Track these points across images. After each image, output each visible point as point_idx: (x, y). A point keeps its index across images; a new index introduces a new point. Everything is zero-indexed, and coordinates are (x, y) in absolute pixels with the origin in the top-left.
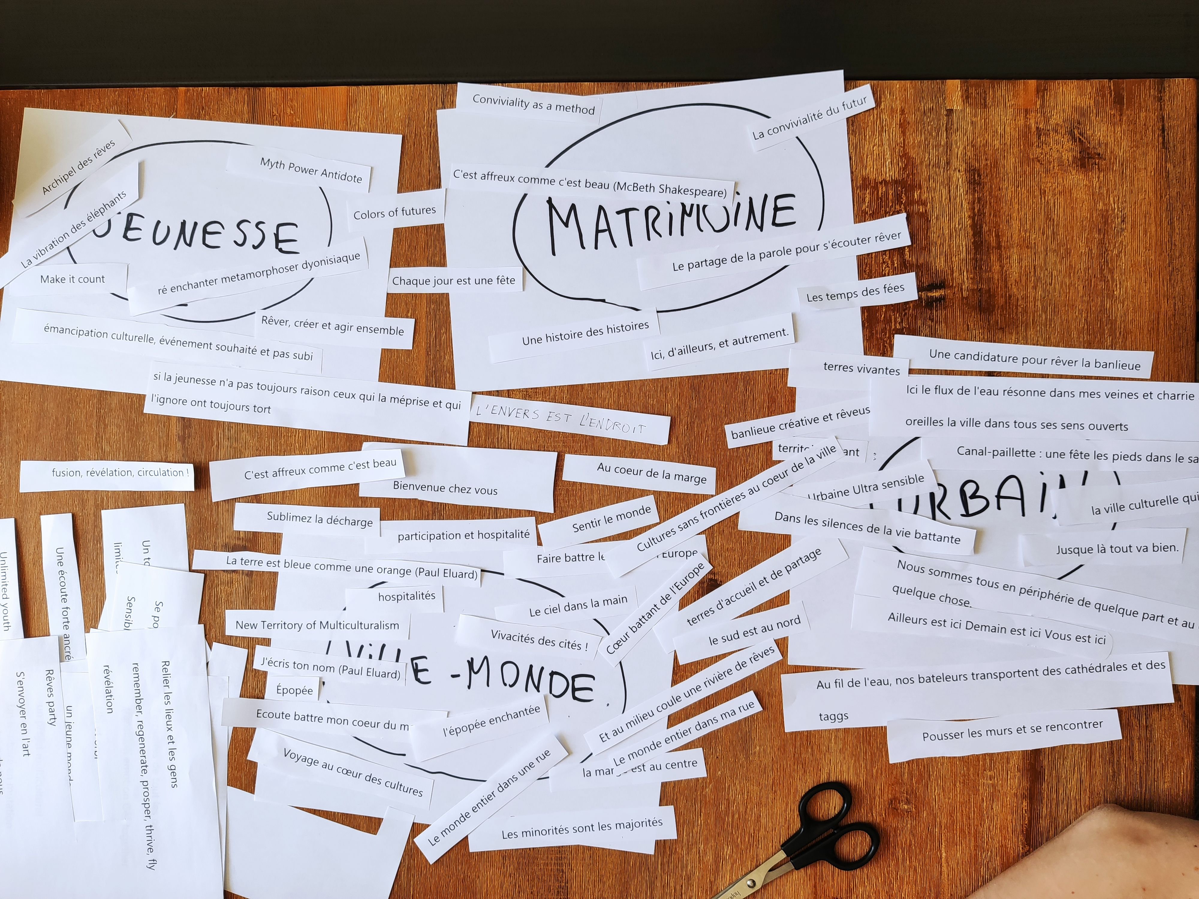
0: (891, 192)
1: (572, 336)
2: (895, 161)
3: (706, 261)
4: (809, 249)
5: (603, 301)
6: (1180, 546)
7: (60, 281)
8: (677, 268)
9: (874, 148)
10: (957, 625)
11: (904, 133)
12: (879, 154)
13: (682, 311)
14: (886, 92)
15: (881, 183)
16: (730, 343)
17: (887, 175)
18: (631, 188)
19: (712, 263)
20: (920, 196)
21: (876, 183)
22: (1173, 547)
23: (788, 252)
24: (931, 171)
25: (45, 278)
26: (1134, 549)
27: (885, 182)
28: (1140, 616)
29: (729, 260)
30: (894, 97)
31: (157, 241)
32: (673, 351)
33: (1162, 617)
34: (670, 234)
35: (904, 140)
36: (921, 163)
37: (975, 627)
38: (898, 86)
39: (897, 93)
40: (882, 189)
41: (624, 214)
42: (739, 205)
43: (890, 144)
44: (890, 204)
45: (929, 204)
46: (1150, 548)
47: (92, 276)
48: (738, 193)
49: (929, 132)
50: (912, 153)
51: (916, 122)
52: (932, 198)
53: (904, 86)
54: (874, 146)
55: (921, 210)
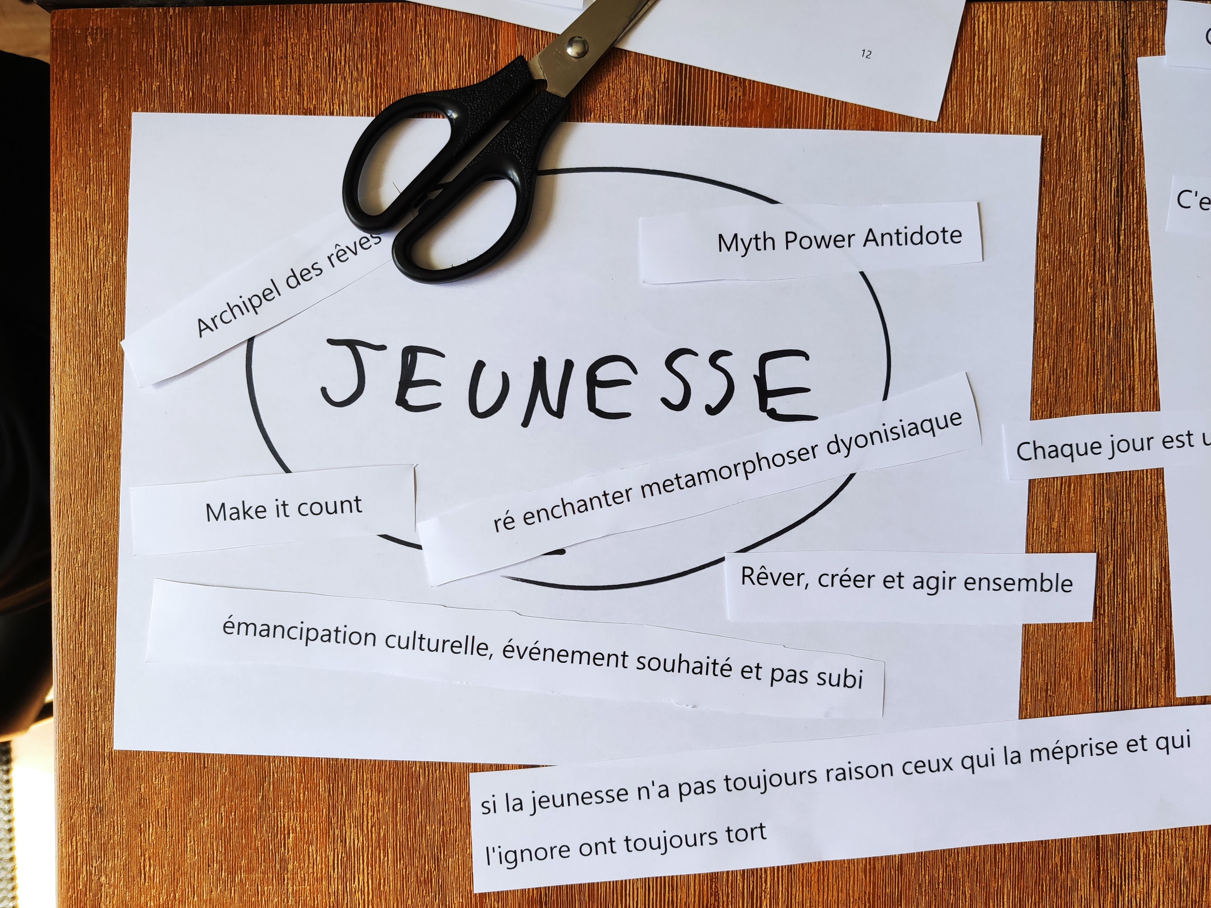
7: (253, 515)
25: (216, 509)
31: (482, 407)
47: (331, 498)
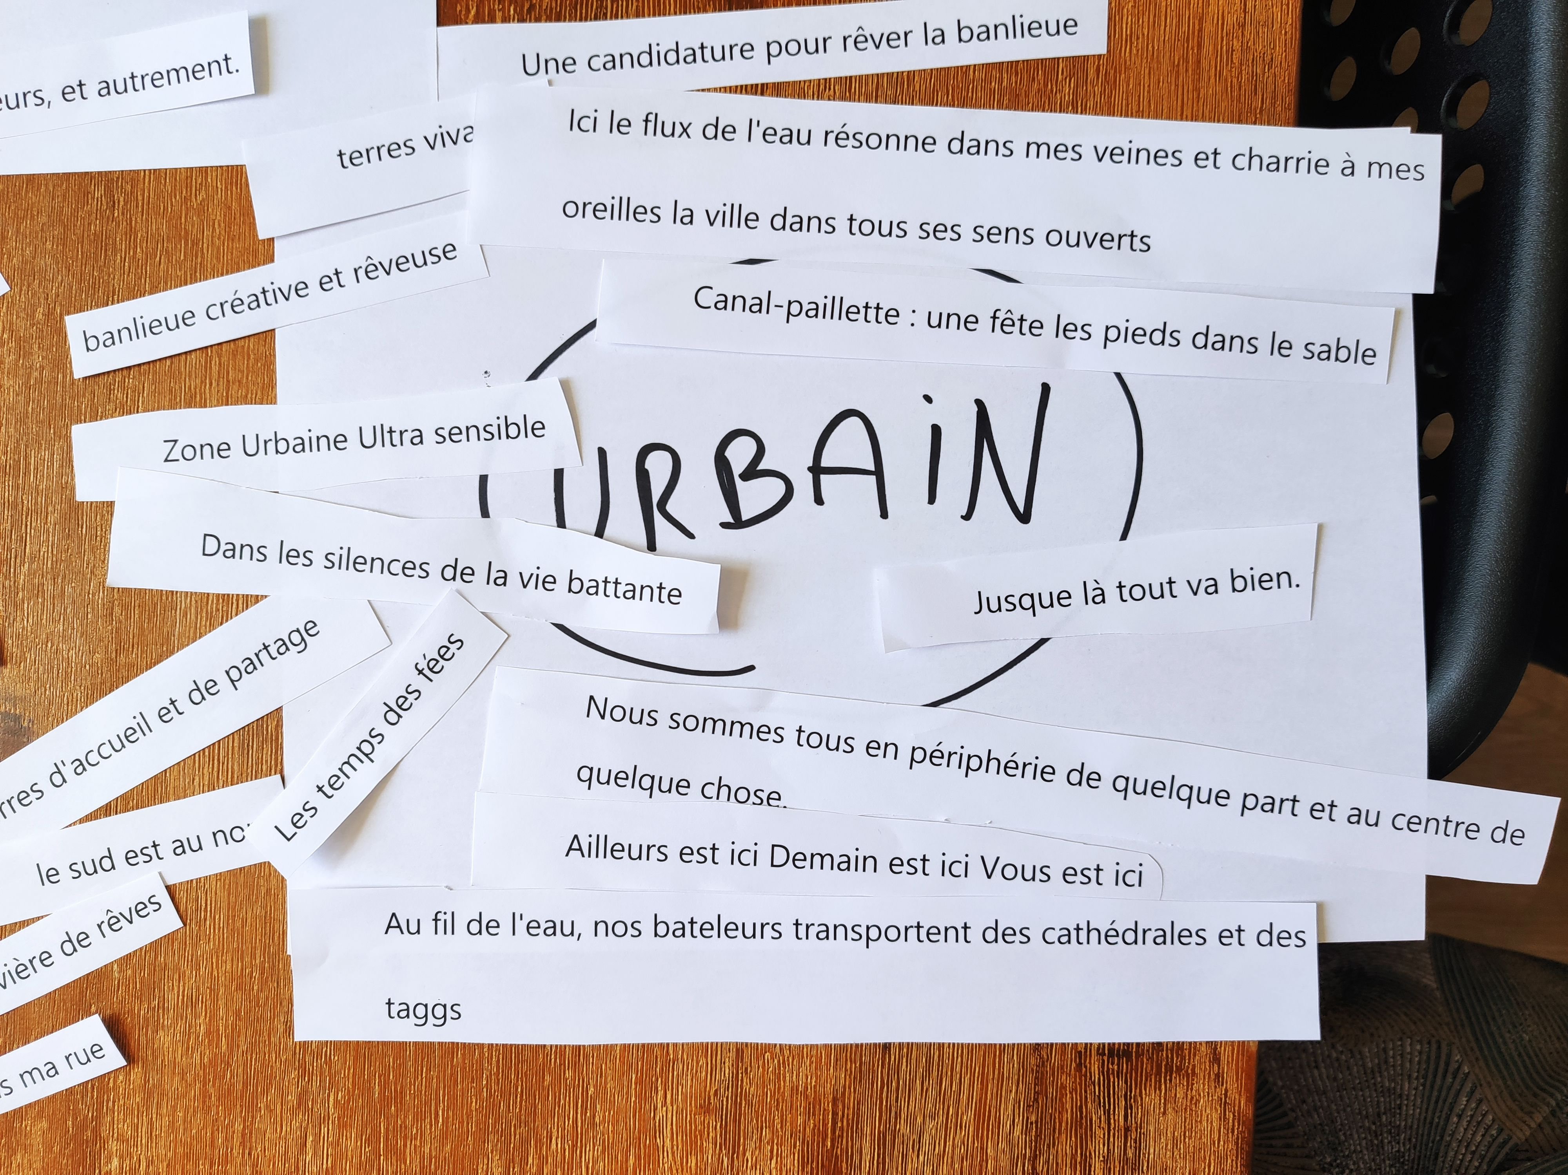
6: (1302, 575)
10: (747, 858)
16: (91, 90)
22: (1284, 578)
26: (1180, 588)
28: (1236, 802)
33: (1295, 800)
37: (795, 859)
46: (1225, 584)
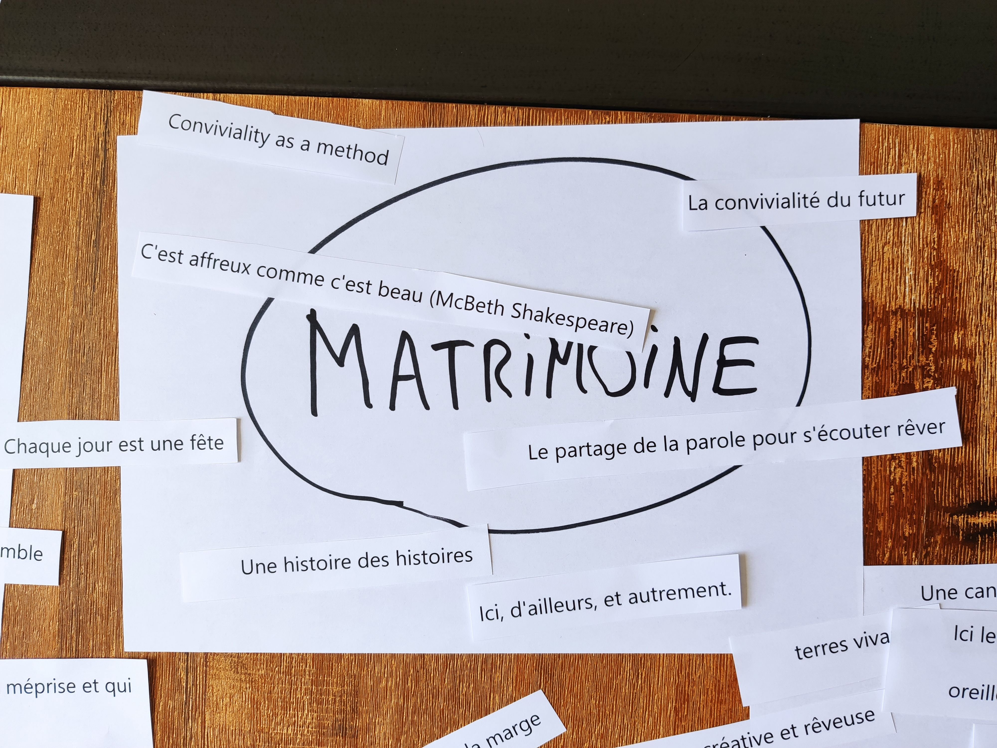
0: (911, 331)
1: (332, 564)
2: (921, 274)
3: (588, 446)
4: (777, 438)
5: (400, 504)
8: (535, 454)
9: (886, 249)
11: (939, 224)
12: (893, 260)
13: (541, 534)
14: (911, 146)
15: (895, 313)
16: (624, 599)
17: (907, 300)
18: (461, 304)
19: (600, 450)
20: (964, 341)
21: (886, 314)
23: (739, 441)
24: (984, 297)
27: (902, 313)
29: (630, 447)
30: (925, 157)
32: (519, 608)
34: (528, 392)
35: (939, 237)
36: (969, 280)
38: (932, 137)
39: (931, 149)
40: (895, 325)
41: (446, 351)
42: (654, 349)
43: (913, 242)
44: (910, 353)
45: (978, 356)
48: (654, 329)
49: (984, 224)
50: (953, 262)
51: (963, 205)
52: (985, 345)
53: (942, 137)
54: (885, 244)
55: (964, 367)
